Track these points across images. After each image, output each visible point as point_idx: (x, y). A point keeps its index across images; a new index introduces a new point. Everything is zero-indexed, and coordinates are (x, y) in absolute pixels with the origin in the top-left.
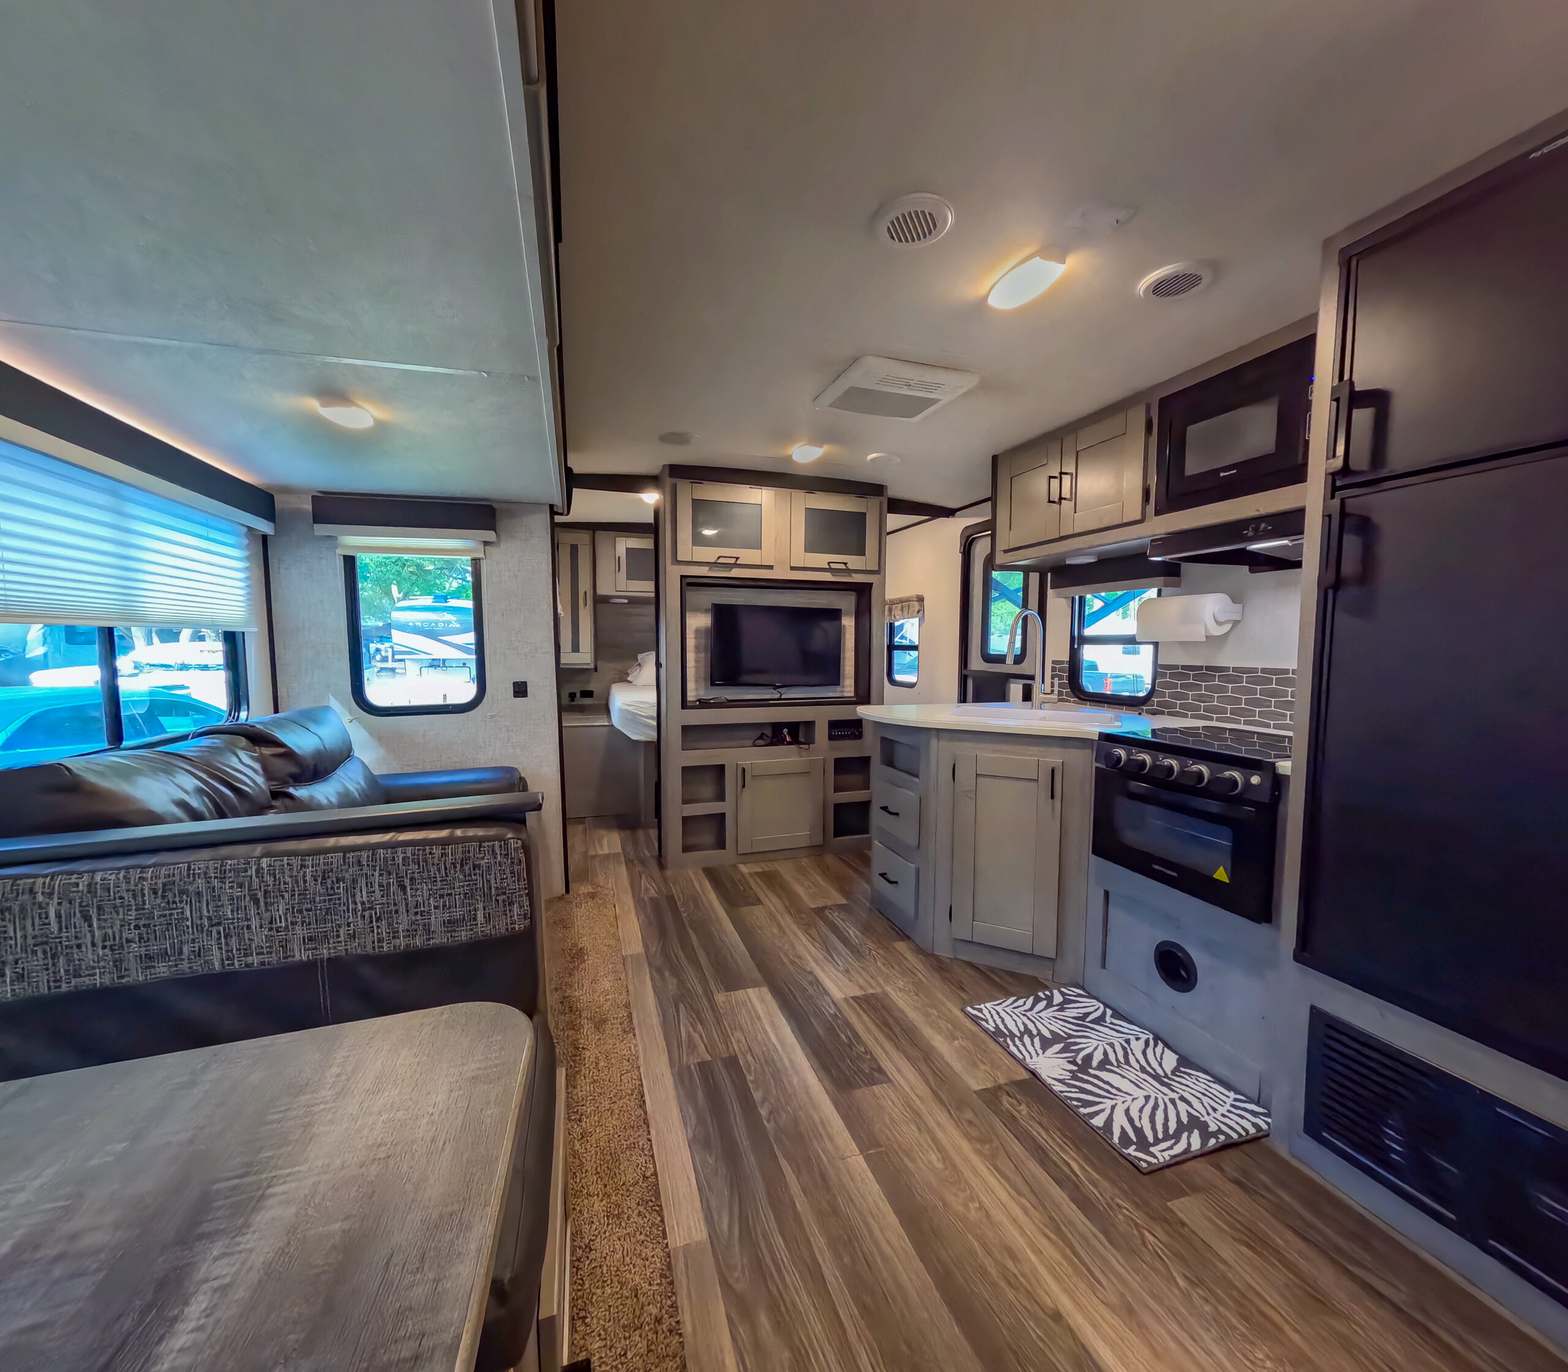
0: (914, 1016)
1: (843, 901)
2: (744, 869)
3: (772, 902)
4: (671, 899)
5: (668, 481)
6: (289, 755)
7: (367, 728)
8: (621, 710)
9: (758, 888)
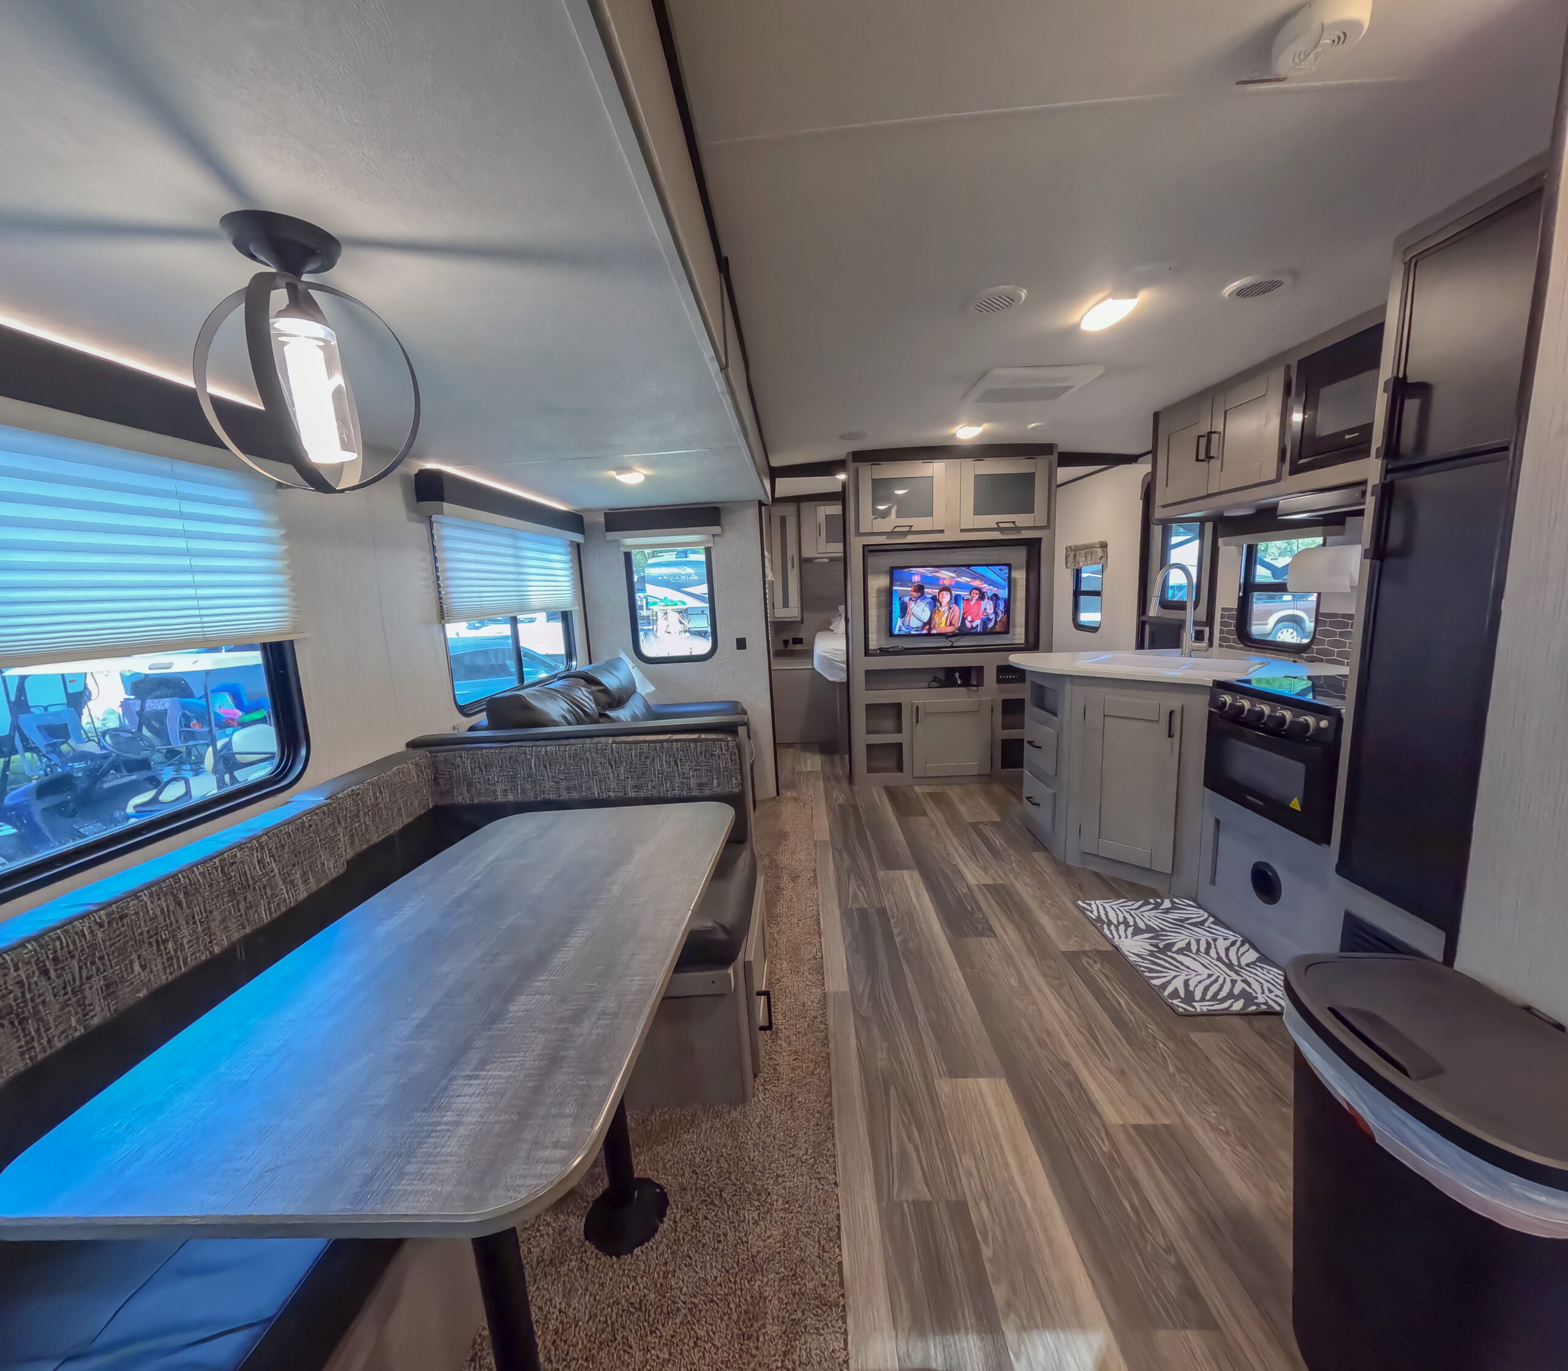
0: (1032, 904)
1: (997, 819)
2: (917, 789)
3: (935, 815)
4: (855, 807)
5: (851, 465)
6: (605, 691)
7: (643, 672)
8: (820, 656)
9: (929, 806)
